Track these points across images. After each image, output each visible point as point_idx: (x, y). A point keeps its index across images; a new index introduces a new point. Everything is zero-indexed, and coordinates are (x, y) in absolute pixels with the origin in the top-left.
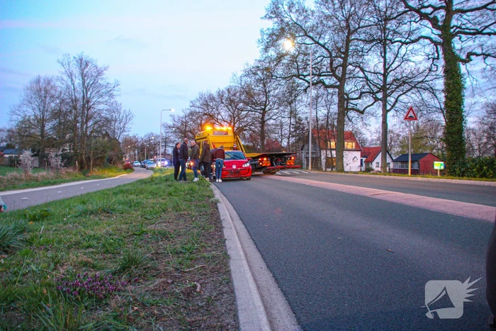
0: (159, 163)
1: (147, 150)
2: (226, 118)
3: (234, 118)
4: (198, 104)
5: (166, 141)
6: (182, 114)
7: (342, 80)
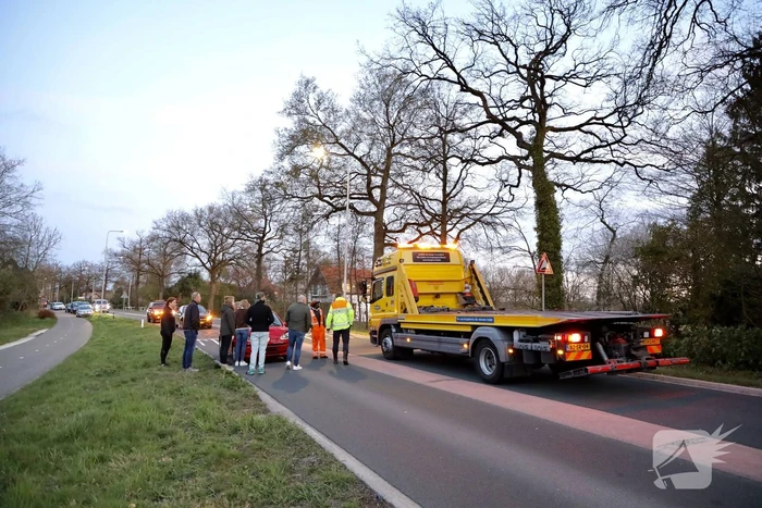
0: (97, 307)
1: (75, 286)
2: (205, 247)
3: (216, 248)
4: (165, 226)
5: (108, 274)
6: (136, 238)
7: (381, 206)
